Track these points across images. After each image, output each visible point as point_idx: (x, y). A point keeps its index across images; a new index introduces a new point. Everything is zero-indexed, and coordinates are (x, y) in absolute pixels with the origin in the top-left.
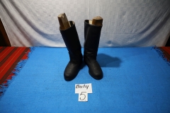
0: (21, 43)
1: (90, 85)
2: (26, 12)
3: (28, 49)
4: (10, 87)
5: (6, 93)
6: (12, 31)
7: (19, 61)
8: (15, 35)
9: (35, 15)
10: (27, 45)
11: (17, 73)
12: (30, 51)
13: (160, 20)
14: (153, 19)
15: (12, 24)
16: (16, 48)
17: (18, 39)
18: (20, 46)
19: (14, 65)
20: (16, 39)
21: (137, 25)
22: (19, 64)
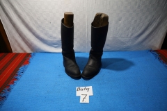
0: (22, 49)
1: (91, 87)
2: (27, 20)
3: (29, 55)
4: (12, 91)
5: (8, 98)
6: (13, 37)
7: (21, 66)
8: (16, 41)
9: (36, 22)
10: (28, 51)
11: (19, 77)
12: (31, 56)
13: (154, 25)
14: (147, 23)
15: (14, 31)
16: (17, 55)
17: (19, 45)
18: (21, 52)
19: (16, 70)
20: (17, 45)
21: (133, 29)
22: (21, 69)
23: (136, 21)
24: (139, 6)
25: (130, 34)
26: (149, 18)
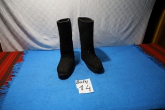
0: (13, 47)
1: (89, 80)
3: (21, 53)
4: (11, 87)
5: (8, 93)
6: (4, 35)
10: (20, 49)
11: (15, 74)
12: (24, 54)
16: (9, 53)
17: (10, 44)
21: (119, 26)
22: (16, 66)
23: (122, 19)
24: (124, 6)
25: (117, 31)
26: (132, 16)
